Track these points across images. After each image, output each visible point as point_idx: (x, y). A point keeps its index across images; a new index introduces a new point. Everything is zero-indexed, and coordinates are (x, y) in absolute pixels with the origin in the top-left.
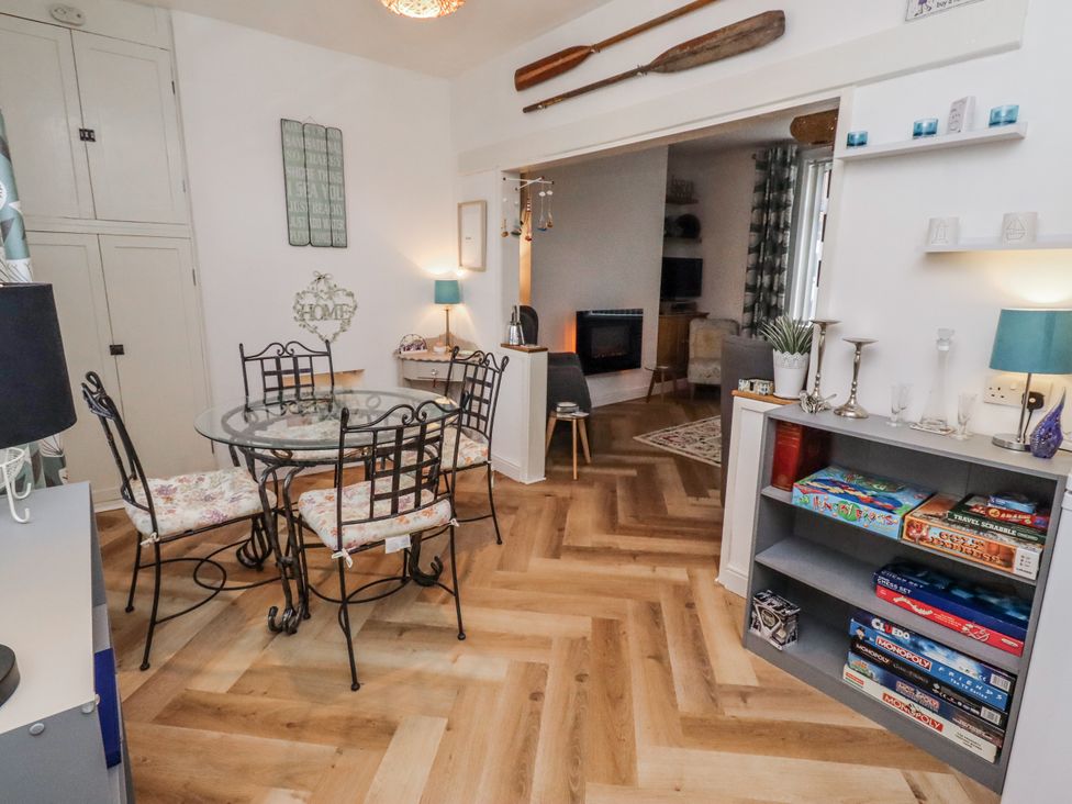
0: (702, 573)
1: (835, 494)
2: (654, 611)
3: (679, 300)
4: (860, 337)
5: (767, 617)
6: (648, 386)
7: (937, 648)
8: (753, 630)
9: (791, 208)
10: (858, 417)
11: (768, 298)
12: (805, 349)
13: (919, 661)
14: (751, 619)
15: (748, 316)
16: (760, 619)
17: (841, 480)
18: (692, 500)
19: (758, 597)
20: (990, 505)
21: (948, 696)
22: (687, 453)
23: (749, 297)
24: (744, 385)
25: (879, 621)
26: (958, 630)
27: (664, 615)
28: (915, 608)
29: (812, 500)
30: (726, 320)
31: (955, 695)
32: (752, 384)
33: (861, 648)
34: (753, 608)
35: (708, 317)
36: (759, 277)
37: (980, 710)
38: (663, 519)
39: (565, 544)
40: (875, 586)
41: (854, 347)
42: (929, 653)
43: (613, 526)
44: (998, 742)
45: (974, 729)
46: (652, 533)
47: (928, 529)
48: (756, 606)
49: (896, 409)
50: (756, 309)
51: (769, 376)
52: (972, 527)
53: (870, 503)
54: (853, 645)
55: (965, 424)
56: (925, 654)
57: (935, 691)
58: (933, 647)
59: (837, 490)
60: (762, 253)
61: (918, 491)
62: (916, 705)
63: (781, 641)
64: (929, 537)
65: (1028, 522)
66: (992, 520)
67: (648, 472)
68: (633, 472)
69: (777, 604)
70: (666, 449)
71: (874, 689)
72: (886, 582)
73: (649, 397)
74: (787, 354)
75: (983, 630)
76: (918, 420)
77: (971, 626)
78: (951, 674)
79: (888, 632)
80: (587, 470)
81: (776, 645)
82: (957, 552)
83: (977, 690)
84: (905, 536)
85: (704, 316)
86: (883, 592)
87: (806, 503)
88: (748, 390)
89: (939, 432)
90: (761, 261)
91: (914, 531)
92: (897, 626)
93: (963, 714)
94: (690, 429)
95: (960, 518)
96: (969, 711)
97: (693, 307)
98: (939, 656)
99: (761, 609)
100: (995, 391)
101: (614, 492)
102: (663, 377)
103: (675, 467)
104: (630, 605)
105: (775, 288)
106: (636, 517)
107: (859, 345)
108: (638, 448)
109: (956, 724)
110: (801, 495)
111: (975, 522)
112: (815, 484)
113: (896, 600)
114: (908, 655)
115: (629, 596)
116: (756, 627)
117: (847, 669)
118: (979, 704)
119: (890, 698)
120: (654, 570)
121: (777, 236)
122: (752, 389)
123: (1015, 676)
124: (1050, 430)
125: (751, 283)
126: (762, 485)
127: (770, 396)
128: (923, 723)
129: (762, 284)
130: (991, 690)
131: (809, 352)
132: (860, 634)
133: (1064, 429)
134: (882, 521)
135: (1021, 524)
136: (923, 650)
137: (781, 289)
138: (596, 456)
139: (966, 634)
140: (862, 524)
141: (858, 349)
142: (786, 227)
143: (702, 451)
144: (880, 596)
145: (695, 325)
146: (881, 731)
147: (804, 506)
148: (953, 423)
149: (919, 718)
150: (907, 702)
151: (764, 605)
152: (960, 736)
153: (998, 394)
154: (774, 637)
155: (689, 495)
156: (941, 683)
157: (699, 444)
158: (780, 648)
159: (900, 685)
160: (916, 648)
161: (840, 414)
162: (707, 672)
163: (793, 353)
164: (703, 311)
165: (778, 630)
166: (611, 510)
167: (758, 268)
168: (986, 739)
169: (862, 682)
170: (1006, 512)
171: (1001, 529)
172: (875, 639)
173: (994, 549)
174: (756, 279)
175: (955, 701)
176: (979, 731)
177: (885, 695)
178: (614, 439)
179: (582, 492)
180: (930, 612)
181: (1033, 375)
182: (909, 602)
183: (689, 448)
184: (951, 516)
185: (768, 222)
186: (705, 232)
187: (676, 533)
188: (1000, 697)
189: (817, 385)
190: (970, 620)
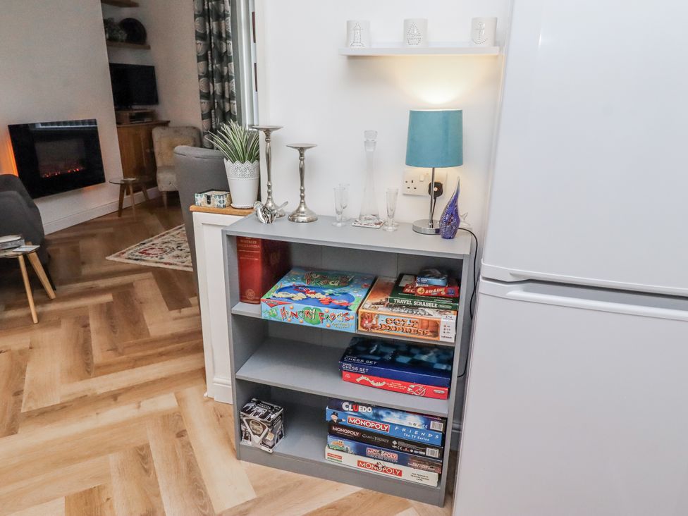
0: (190, 392)
1: (299, 302)
2: (142, 455)
3: (137, 108)
4: (301, 142)
5: (256, 427)
6: (117, 199)
7: (392, 413)
8: (245, 442)
9: (229, 18)
10: (310, 221)
11: (222, 105)
12: (254, 157)
13: (381, 427)
14: (241, 432)
15: (206, 121)
16: (249, 430)
17: (303, 284)
18: (175, 313)
19: (244, 410)
20: (417, 285)
21: (404, 448)
22: (166, 264)
23: (205, 105)
24: (200, 199)
25: (347, 403)
26: (404, 392)
27: (154, 456)
28: (372, 383)
29: (279, 311)
30: (187, 127)
31: (408, 445)
32: (208, 198)
33: (336, 429)
34: (241, 422)
35: (170, 125)
36: (211, 85)
37: (425, 451)
38: (145, 343)
39: (23, 410)
40: (340, 373)
41: (297, 153)
42: (387, 419)
43: (87, 368)
44: (439, 469)
45: (423, 466)
46: (135, 363)
47: (377, 318)
48: (244, 419)
49: (339, 210)
50: (213, 116)
51: (224, 187)
52: (407, 306)
53: (329, 303)
54: (331, 430)
55: (393, 216)
56: (384, 420)
57: (394, 447)
58: (389, 413)
59: (301, 296)
60: (210, 61)
61: (363, 280)
62: (382, 462)
63: (271, 444)
64: (379, 324)
65: (443, 293)
66: (420, 298)
67: (125, 294)
68: (108, 298)
69: (262, 411)
70: (143, 264)
71: (350, 460)
72: (349, 366)
73: (121, 210)
74: (238, 163)
75: (421, 386)
76: (356, 216)
77: (413, 386)
78: (404, 430)
79: (356, 411)
80: (51, 307)
81: (267, 449)
82: (400, 333)
83: (422, 436)
84: (360, 328)
85: (165, 124)
86: (348, 376)
87: (275, 316)
88: (207, 205)
89: (374, 226)
90: (210, 69)
91: (367, 322)
92: (362, 404)
93: (414, 458)
94: (167, 238)
95: (398, 301)
96: (418, 454)
97: (152, 115)
98: (394, 419)
99: (248, 421)
100: (409, 184)
101: (86, 326)
102: (131, 189)
103: (153, 282)
104: (113, 459)
105: (227, 96)
106: (115, 349)
107: (301, 150)
108: (112, 268)
109: (410, 466)
110: (269, 308)
111: (408, 302)
112: (280, 295)
113: (358, 380)
114: (372, 425)
115: (112, 449)
116: (246, 438)
117: (328, 450)
118: (423, 446)
119: (363, 463)
120: (139, 407)
121: (221, 44)
122: (209, 203)
123: (446, 419)
124: (452, 214)
125: (204, 91)
126: (231, 304)
127: (228, 208)
128: (388, 475)
129: (214, 92)
130: (431, 433)
131: (258, 159)
132: (334, 418)
133: (461, 213)
134: (341, 319)
135: (439, 296)
136: (382, 417)
137: (232, 97)
138: (61, 288)
139: (410, 394)
140: (325, 325)
141: (301, 155)
142: (228, 37)
143: (181, 260)
144: (346, 380)
145: (157, 133)
146: (360, 492)
147: (273, 319)
148: (383, 217)
149: (385, 471)
150: (375, 462)
151: (251, 416)
152: (414, 475)
153: (412, 186)
154: (263, 443)
155: (171, 309)
156: (397, 440)
157: (177, 252)
158: (271, 451)
159: (370, 451)
160: (378, 417)
161: (293, 220)
162: (204, 507)
163: (243, 162)
164: (164, 119)
165: (267, 434)
166: (85, 349)
167: (209, 76)
168: (431, 471)
169: (341, 457)
170: (428, 288)
171: (427, 305)
172: (346, 419)
173: (425, 324)
174: (208, 86)
175: (408, 450)
176: (426, 467)
177: (359, 462)
178: (83, 263)
179: (45, 336)
180: (384, 383)
181: (436, 169)
182: (368, 380)
183: (167, 259)
184: (392, 301)
185: (210, 31)
186: (151, 38)
187: (161, 354)
188: (437, 437)
189: (269, 194)
190: (412, 382)
